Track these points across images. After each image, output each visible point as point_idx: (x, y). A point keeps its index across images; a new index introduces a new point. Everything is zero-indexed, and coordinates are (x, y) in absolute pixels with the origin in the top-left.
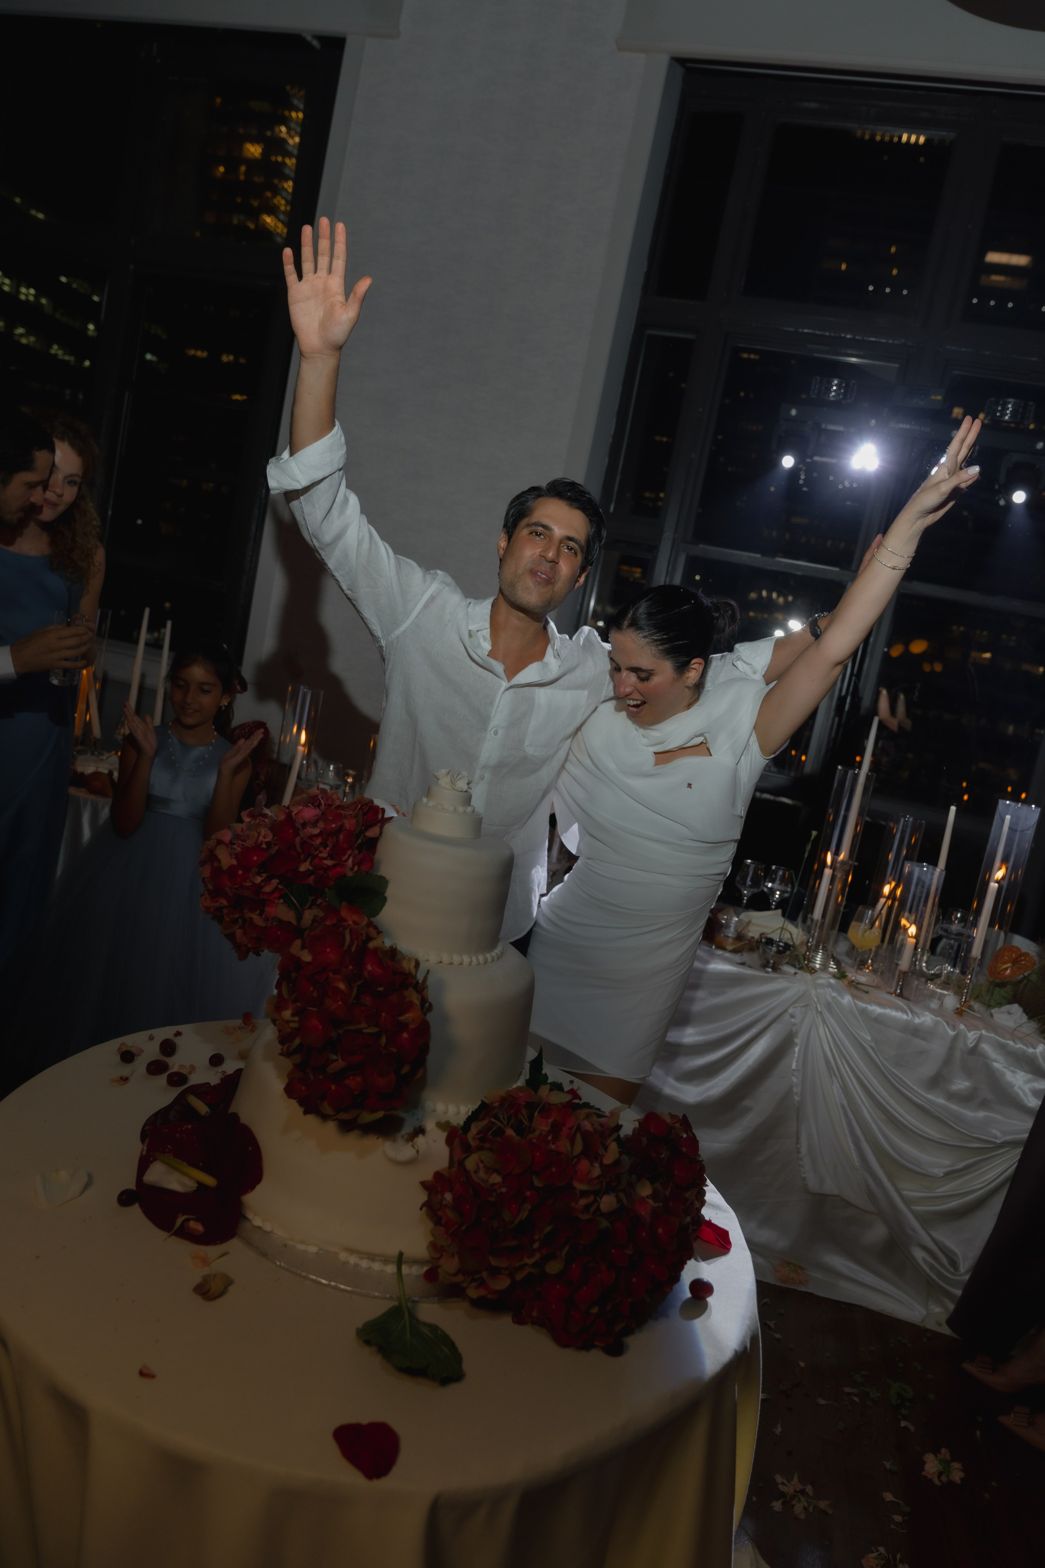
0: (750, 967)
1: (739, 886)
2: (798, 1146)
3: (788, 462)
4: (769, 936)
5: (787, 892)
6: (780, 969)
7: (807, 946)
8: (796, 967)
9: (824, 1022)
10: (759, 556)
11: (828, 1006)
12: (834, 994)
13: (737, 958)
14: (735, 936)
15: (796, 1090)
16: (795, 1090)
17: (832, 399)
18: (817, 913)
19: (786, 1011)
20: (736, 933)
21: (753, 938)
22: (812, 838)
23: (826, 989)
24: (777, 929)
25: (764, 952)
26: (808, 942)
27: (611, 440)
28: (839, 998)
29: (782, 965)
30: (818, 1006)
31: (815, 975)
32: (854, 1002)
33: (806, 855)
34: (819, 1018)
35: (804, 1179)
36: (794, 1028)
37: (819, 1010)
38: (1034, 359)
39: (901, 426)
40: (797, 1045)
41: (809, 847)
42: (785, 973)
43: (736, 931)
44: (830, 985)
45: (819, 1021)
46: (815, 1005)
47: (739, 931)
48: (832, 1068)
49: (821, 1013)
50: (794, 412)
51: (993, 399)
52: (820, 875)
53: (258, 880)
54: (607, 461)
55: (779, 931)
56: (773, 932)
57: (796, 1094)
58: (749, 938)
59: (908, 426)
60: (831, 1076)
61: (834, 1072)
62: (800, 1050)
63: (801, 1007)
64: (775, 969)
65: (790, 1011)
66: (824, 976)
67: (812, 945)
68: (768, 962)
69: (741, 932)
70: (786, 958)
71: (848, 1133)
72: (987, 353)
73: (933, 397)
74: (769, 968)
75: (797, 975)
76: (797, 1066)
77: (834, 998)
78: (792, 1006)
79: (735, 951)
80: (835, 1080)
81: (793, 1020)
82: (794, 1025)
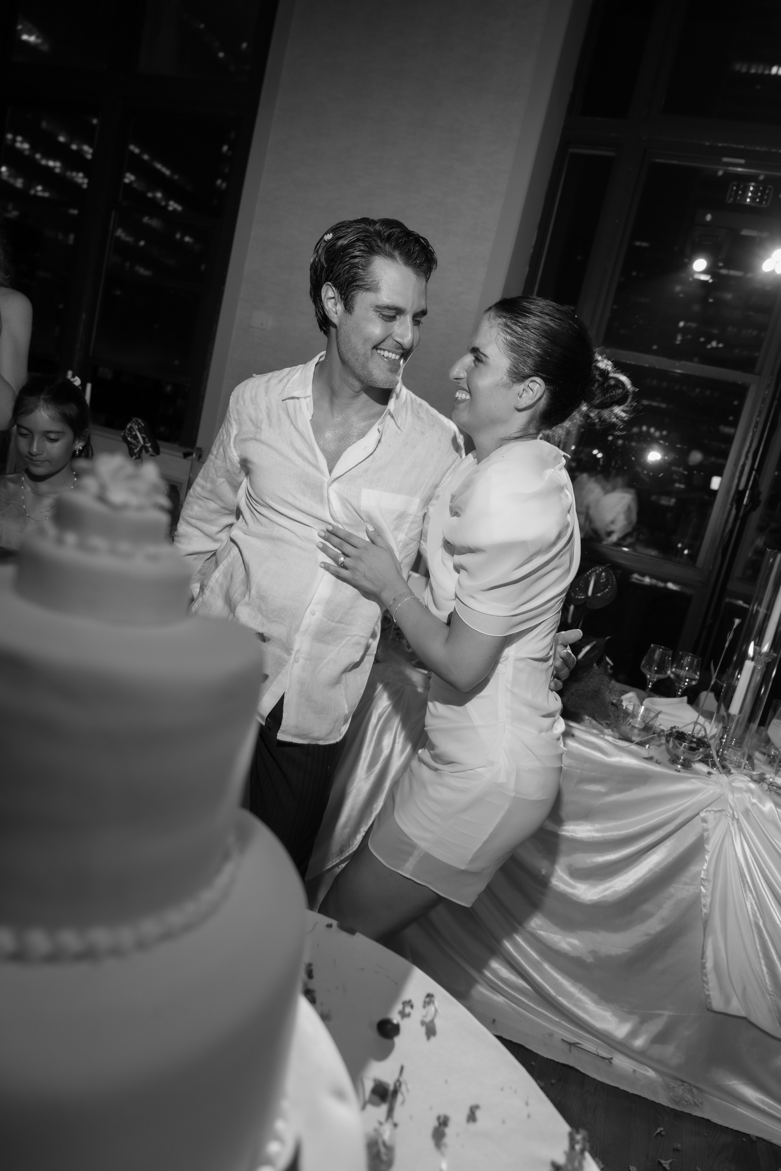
0: (658, 763)
1: (644, 670)
2: (704, 961)
3: (700, 264)
4: (681, 730)
5: (695, 680)
6: (691, 766)
7: (721, 742)
8: (708, 765)
9: (741, 829)
11: (747, 813)
12: (755, 801)
13: (644, 751)
14: (642, 727)
15: (705, 901)
16: (703, 901)
17: (747, 204)
18: (735, 708)
19: (698, 814)
20: (643, 724)
21: (663, 731)
22: (735, 627)
23: (744, 793)
24: (691, 723)
25: (675, 747)
26: (722, 738)
28: (760, 806)
29: (693, 762)
30: (735, 813)
31: (732, 777)
32: (777, 810)
33: (727, 645)
34: (736, 825)
35: (708, 996)
36: (706, 834)
37: (736, 817)
40: (708, 852)
41: (730, 637)
42: (697, 773)
43: (644, 721)
44: (750, 790)
45: (734, 829)
46: (731, 812)
47: (647, 722)
48: (747, 882)
49: (738, 820)
50: (709, 217)
52: (740, 666)
55: (692, 726)
56: (685, 726)
57: (705, 906)
58: (659, 731)
60: (746, 891)
61: (749, 886)
62: (711, 859)
63: (715, 812)
64: (687, 765)
65: (702, 814)
66: (740, 778)
67: (726, 741)
68: (679, 758)
69: (648, 723)
70: (699, 756)
71: (761, 955)
74: (679, 764)
75: (712, 776)
76: (707, 875)
77: (754, 804)
78: (705, 810)
79: (641, 744)
80: (750, 896)
81: (705, 825)
82: (706, 830)
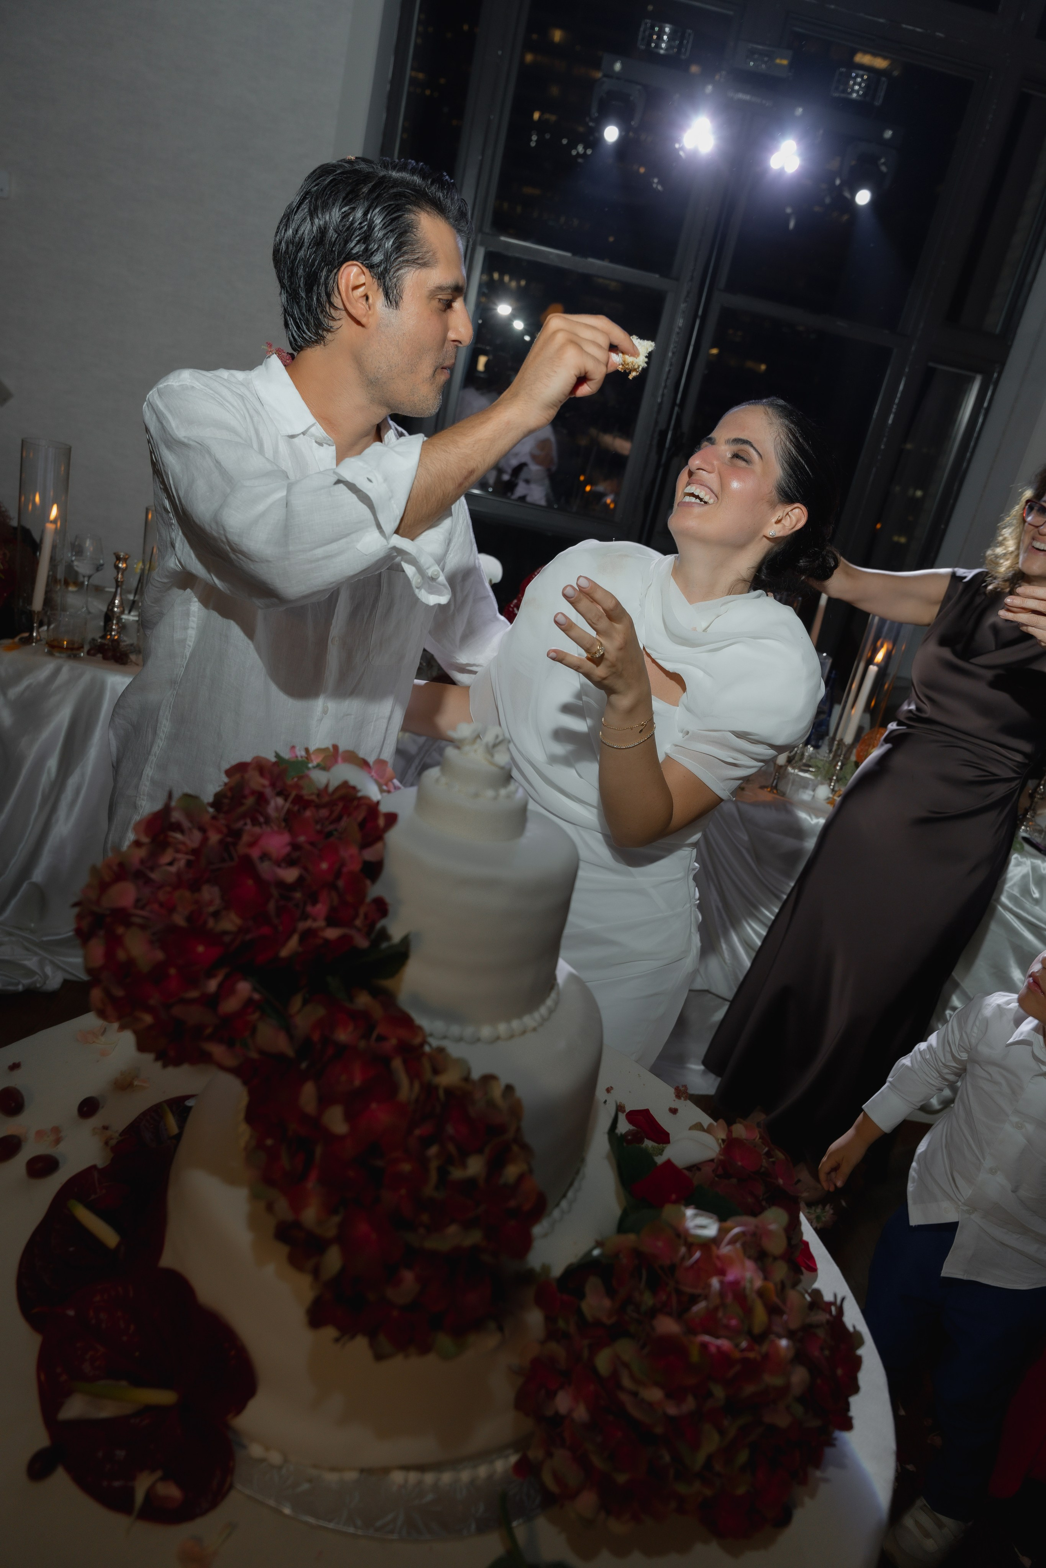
3: (611, 134)
10: (569, 254)
17: (662, 52)
27: (388, 87)
38: (881, 20)
39: (741, 96)
50: (618, 66)
51: (843, 70)
53: (212, 985)
54: (384, 116)
59: (747, 97)
72: (833, 7)
73: (778, 61)
